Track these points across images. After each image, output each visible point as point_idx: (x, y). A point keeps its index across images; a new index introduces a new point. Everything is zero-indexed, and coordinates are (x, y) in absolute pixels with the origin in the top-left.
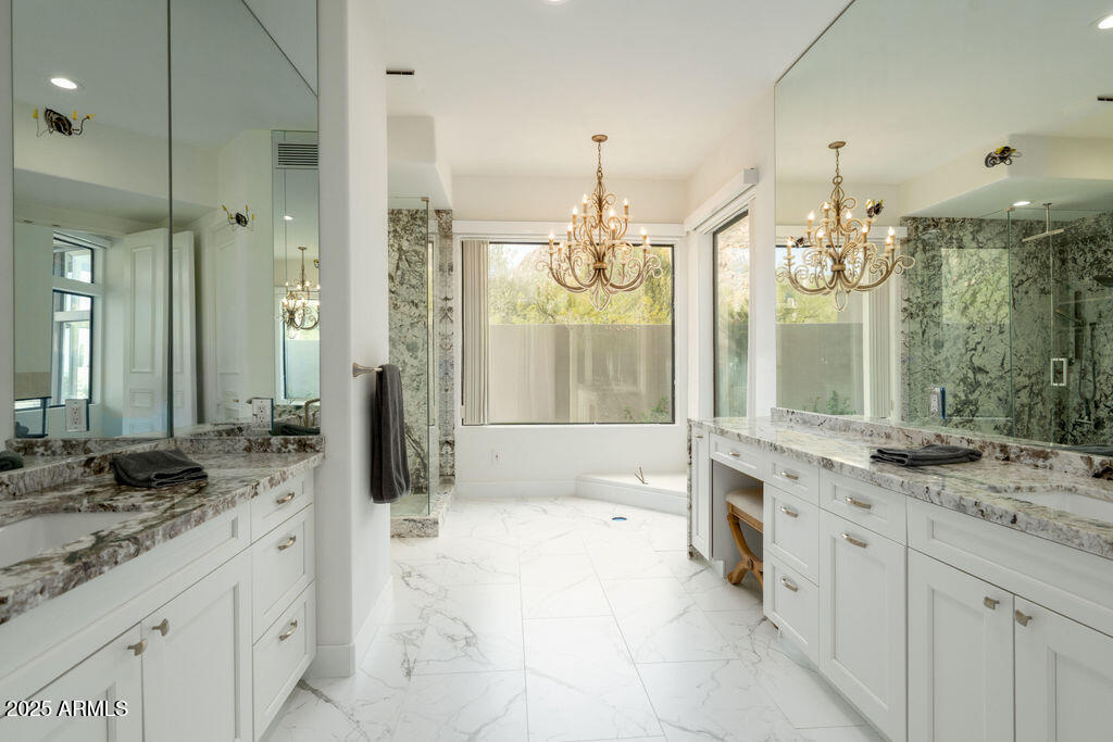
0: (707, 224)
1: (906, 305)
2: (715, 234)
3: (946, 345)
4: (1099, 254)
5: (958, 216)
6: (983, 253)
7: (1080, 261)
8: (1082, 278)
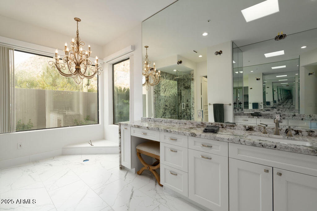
0: (111, 61)
1: (154, 90)
2: (113, 65)
3: (162, 100)
4: (184, 83)
5: (163, 71)
6: (167, 80)
7: (181, 84)
8: (181, 87)
